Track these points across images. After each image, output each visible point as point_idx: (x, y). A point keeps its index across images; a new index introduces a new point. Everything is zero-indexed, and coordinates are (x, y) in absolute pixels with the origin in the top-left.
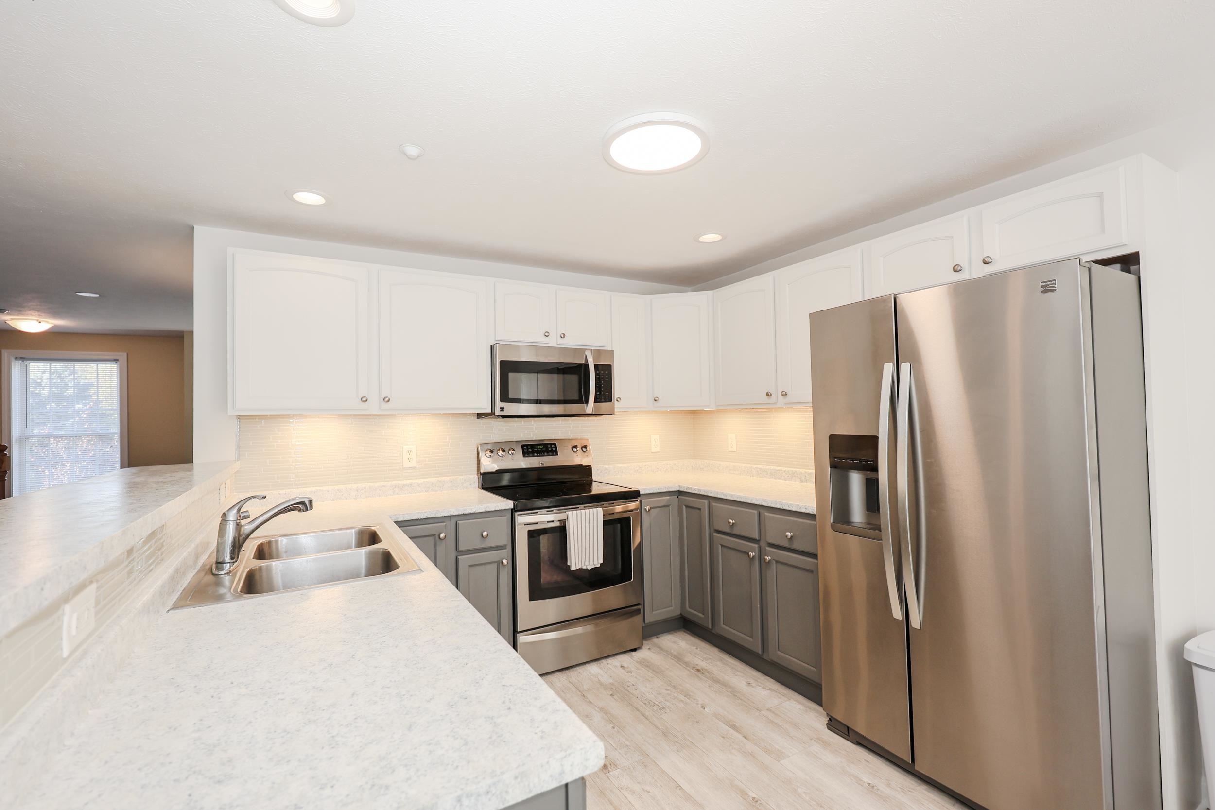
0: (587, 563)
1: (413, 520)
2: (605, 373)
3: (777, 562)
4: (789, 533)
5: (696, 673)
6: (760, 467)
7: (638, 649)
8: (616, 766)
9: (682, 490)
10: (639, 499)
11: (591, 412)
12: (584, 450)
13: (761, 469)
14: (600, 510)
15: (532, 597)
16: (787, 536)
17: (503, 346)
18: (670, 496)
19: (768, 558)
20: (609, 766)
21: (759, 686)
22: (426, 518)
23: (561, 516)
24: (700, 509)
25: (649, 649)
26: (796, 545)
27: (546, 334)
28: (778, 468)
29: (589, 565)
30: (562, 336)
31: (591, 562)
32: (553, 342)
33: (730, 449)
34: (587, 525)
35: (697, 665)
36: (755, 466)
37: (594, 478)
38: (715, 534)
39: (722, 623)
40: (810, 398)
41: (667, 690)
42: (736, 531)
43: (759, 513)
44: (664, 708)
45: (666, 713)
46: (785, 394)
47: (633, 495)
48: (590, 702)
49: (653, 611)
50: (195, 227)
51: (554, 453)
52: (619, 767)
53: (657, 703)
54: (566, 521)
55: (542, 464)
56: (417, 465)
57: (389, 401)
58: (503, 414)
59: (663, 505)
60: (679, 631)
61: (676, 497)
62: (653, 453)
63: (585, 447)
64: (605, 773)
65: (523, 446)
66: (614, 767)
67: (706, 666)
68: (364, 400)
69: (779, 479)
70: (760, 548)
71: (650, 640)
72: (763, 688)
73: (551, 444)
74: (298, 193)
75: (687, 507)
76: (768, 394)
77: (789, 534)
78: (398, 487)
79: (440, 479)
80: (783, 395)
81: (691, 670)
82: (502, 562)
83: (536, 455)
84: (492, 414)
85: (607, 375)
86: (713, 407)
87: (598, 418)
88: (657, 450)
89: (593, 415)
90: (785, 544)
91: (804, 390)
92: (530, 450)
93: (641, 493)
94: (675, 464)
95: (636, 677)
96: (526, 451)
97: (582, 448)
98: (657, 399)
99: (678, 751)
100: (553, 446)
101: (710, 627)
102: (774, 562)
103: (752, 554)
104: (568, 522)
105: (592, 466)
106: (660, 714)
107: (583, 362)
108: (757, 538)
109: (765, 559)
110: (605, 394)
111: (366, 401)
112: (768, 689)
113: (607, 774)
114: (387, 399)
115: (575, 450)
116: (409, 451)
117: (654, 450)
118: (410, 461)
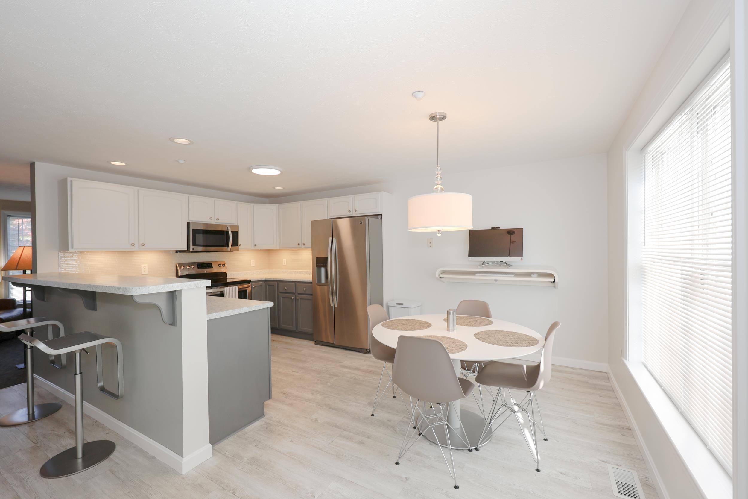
2: (235, 234)
3: (301, 299)
6: (295, 270)
9: (267, 279)
10: (250, 283)
11: (230, 250)
12: (224, 266)
13: (296, 271)
14: (237, 287)
17: (194, 224)
18: (262, 282)
19: (298, 298)
23: (222, 289)
24: (274, 286)
26: (307, 292)
27: (211, 218)
28: (301, 271)
30: (217, 219)
32: (213, 222)
33: (284, 264)
34: (232, 292)
36: (293, 270)
37: (228, 277)
38: (280, 294)
39: (282, 324)
40: (311, 246)
42: (288, 291)
43: (295, 284)
46: (304, 244)
47: (248, 281)
50: (36, 162)
51: (211, 267)
54: (224, 291)
55: (206, 272)
56: (148, 273)
57: (144, 245)
58: (194, 251)
59: (259, 285)
61: (264, 282)
63: (224, 264)
65: (197, 264)
68: (133, 245)
69: (302, 274)
70: (295, 296)
73: (210, 264)
74: (113, 162)
75: (269, 285)
76: (298, 244)
77: (305, 289)
80: (303, 245)
83: (203, 268)
84: (188, 251)
86: (278, 248)
87: (231, 252)
88: (254, 266)
89: (230, 251)
90: (304, 292)
91: (309, 243)
92: (200, 266)
93: (251, 281)
94: (261, 271)
97: (223, 265)
98: (255, 245)
101: (277, 327)
102: (300, 299)
103: (293, 298)
104: (225, 292)
105: (227, 273)
107: (226, 230)
108: (294, 292)
109: (297, 299)
110: (235, 243)
111: (134, 245)
114: (143, 245)
115: (220, 266)
116: (144, 267)
117: (252, 266)
118: (145, 271)
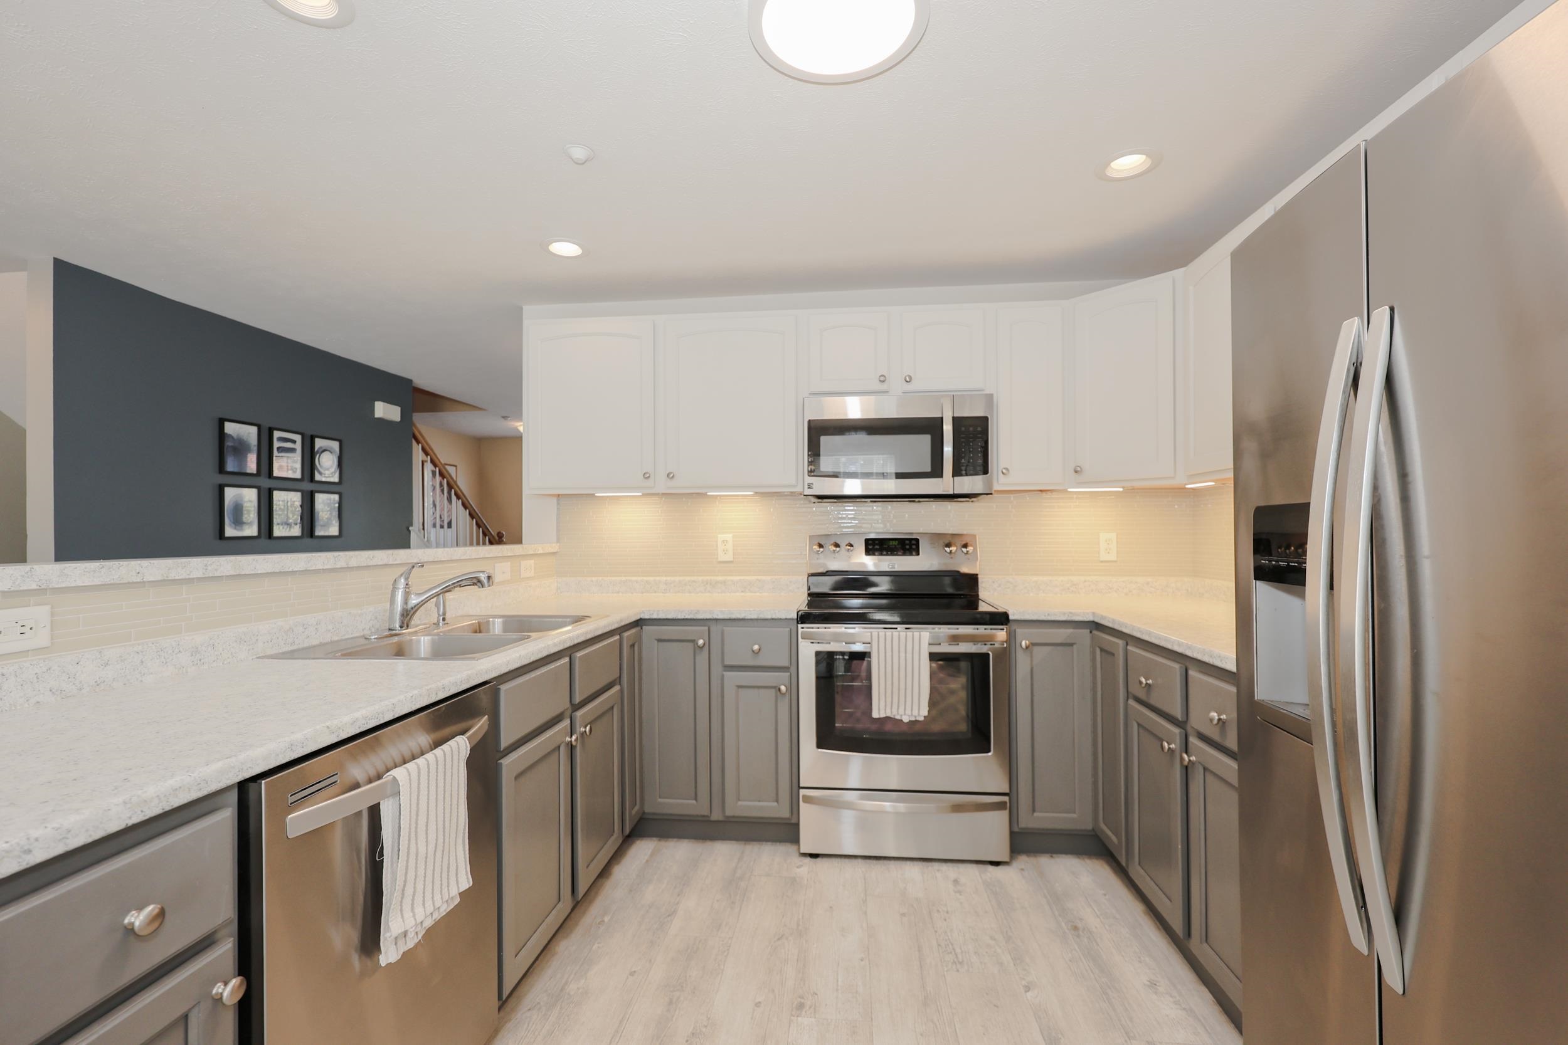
0: (901, 711)
1: (669, 619)
2: (975, 430)
3: (1203, 767)
4: (1215, 714)
5: (1067, 931)
7: (1003, 865)
8: (815, 1012)
9: (1099, 621)
10: (1012, 627)
12: (964, 550)
14: (925, 636)
15: (821, 744)
16: (1211, 720)
18: (1074, 628)
19: (1192, 759)
20: (808, 1008)
21: (1171, 996)
22: (684, 619)
24: (1114, 655)
25: (1022, 869)
26: (1230, 741)
27: (882, 378)
29: (905, 714)
30: (908, 379)
31: (908, 712)
32: (895, 389)
34: (903, 655)
35: (1081, 919)
37: (980, 595)
38: (1131, 702)
39: (1136, 861)
41: (992, 938)
42: (1155, 700)
44: (961, 963)
45: (958, 971)
48: (866, 913)
49: (1034, 811)
50: (524, 307)
51: (914, 553)
52: (817, 1016)
53: (958, 951)
54: (871, 644)
56: (734, 558)
57: (673, 477)
58: (812, 492)
59: (1059, 641)
60: (1097, 859)
61: (1089, 631)
62: (1102, 562)
63: (967, 546)
64: (792, 1015)
65: (864, 540)
66: (811, 1013)
67: (1096, 927)
68: (647, 476)
70: (1184, 739)
71: (1035, 856)
72: (1176, 1003)
73: (909, 539)
74: (554, 244)
75: (1102, 650)
77: (1214, 716)
78: (711, 584)
79: (759, 577)
81: (1063, 924)
82: (779, 689)
83: (885, 553)
85: (980, 433)
88: (1113, 557)
90: (1214, 734)
92: (877, 547)
93: (1011, 617)
94: (1148, 583)
95: (961, 903)
96: (870, 547)
97: (961, 547)
98: (1079, 469)
99: (921, 1035)
100: (913, 542)
102: (1200, 769)
103: (1173, 748)
104: (873, 647)
105: (979, 576)
106: (946, 969)
107: (938, 415)
108: (1182, 718)
111: (649, 477)
112: (1184, 1009)
113: (792, 1018)
114: (671, 475)
115: (950, 549)
116: (725, 542)
117: (1104, 556)
118: (725, 552)
